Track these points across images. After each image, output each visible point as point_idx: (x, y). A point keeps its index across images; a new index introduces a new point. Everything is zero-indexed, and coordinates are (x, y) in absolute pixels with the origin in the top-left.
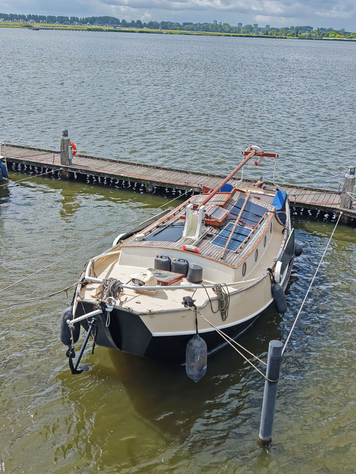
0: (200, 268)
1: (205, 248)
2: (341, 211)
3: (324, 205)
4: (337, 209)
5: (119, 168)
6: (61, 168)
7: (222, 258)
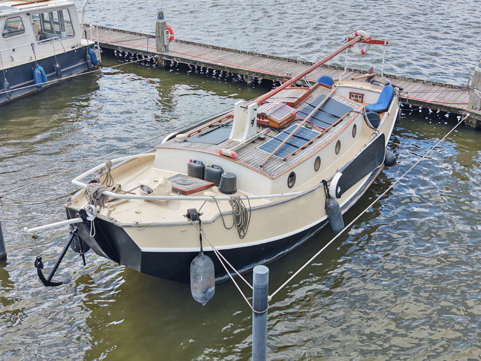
0: (233, 177)
1: (247, 153)
2: (468, 112)
3: (448, 105)
4: (464, 110)
5: (220, 56)
6: (156, 56)
7: (261, 166)
